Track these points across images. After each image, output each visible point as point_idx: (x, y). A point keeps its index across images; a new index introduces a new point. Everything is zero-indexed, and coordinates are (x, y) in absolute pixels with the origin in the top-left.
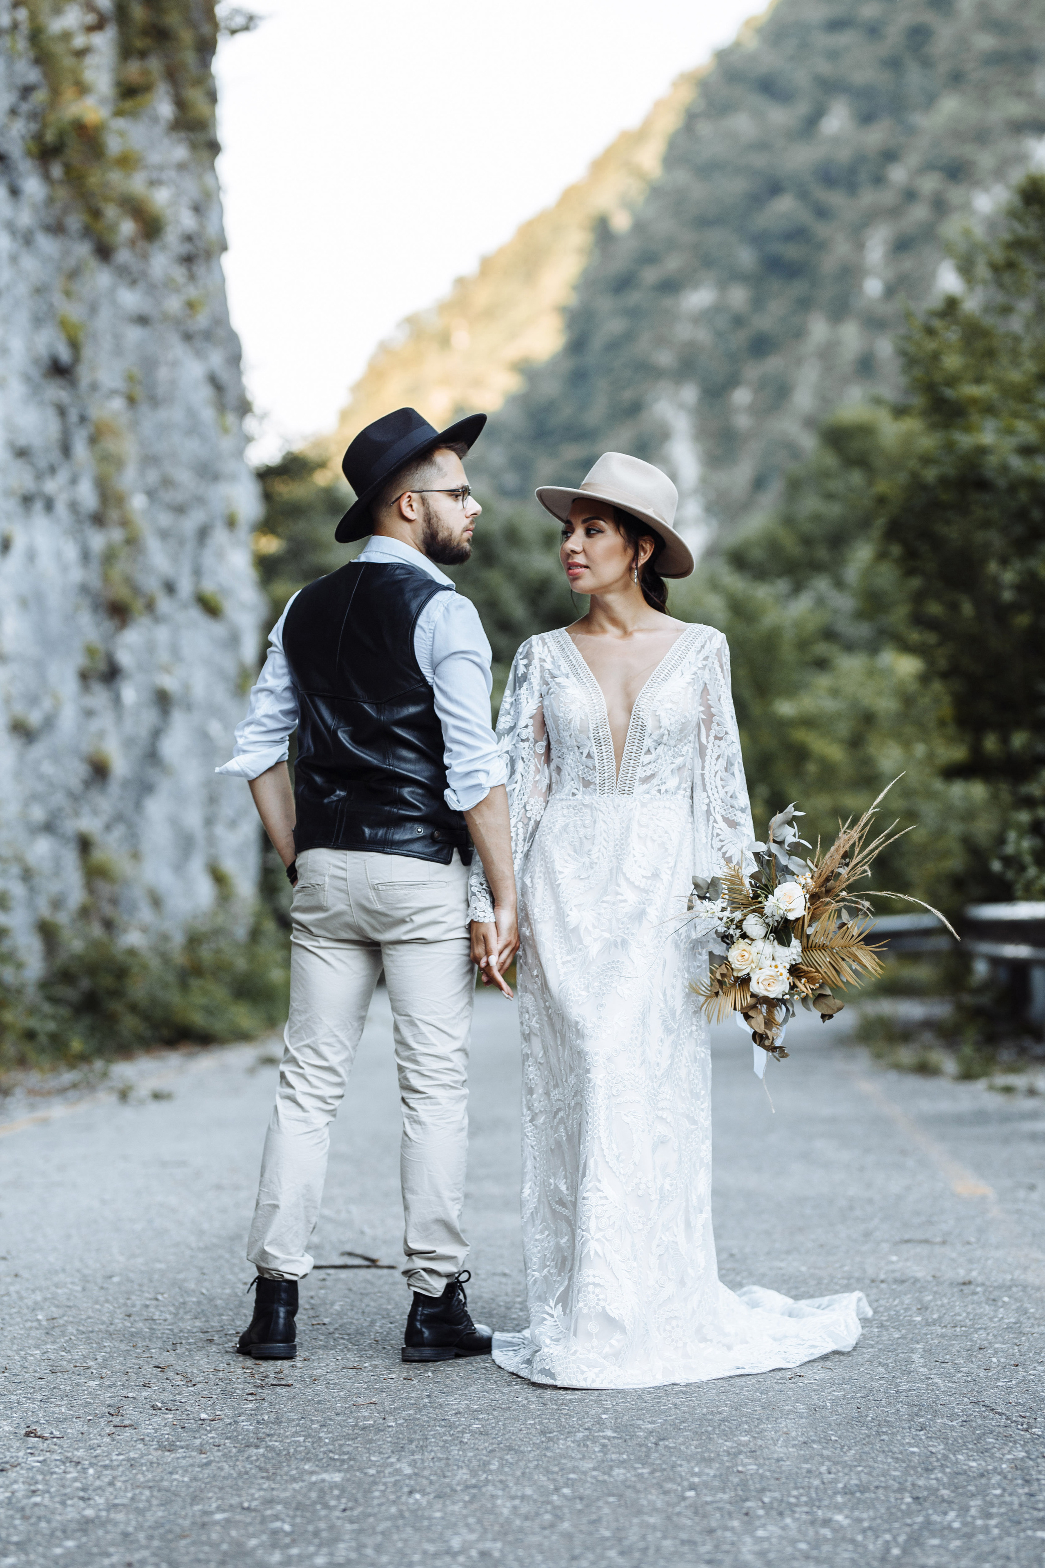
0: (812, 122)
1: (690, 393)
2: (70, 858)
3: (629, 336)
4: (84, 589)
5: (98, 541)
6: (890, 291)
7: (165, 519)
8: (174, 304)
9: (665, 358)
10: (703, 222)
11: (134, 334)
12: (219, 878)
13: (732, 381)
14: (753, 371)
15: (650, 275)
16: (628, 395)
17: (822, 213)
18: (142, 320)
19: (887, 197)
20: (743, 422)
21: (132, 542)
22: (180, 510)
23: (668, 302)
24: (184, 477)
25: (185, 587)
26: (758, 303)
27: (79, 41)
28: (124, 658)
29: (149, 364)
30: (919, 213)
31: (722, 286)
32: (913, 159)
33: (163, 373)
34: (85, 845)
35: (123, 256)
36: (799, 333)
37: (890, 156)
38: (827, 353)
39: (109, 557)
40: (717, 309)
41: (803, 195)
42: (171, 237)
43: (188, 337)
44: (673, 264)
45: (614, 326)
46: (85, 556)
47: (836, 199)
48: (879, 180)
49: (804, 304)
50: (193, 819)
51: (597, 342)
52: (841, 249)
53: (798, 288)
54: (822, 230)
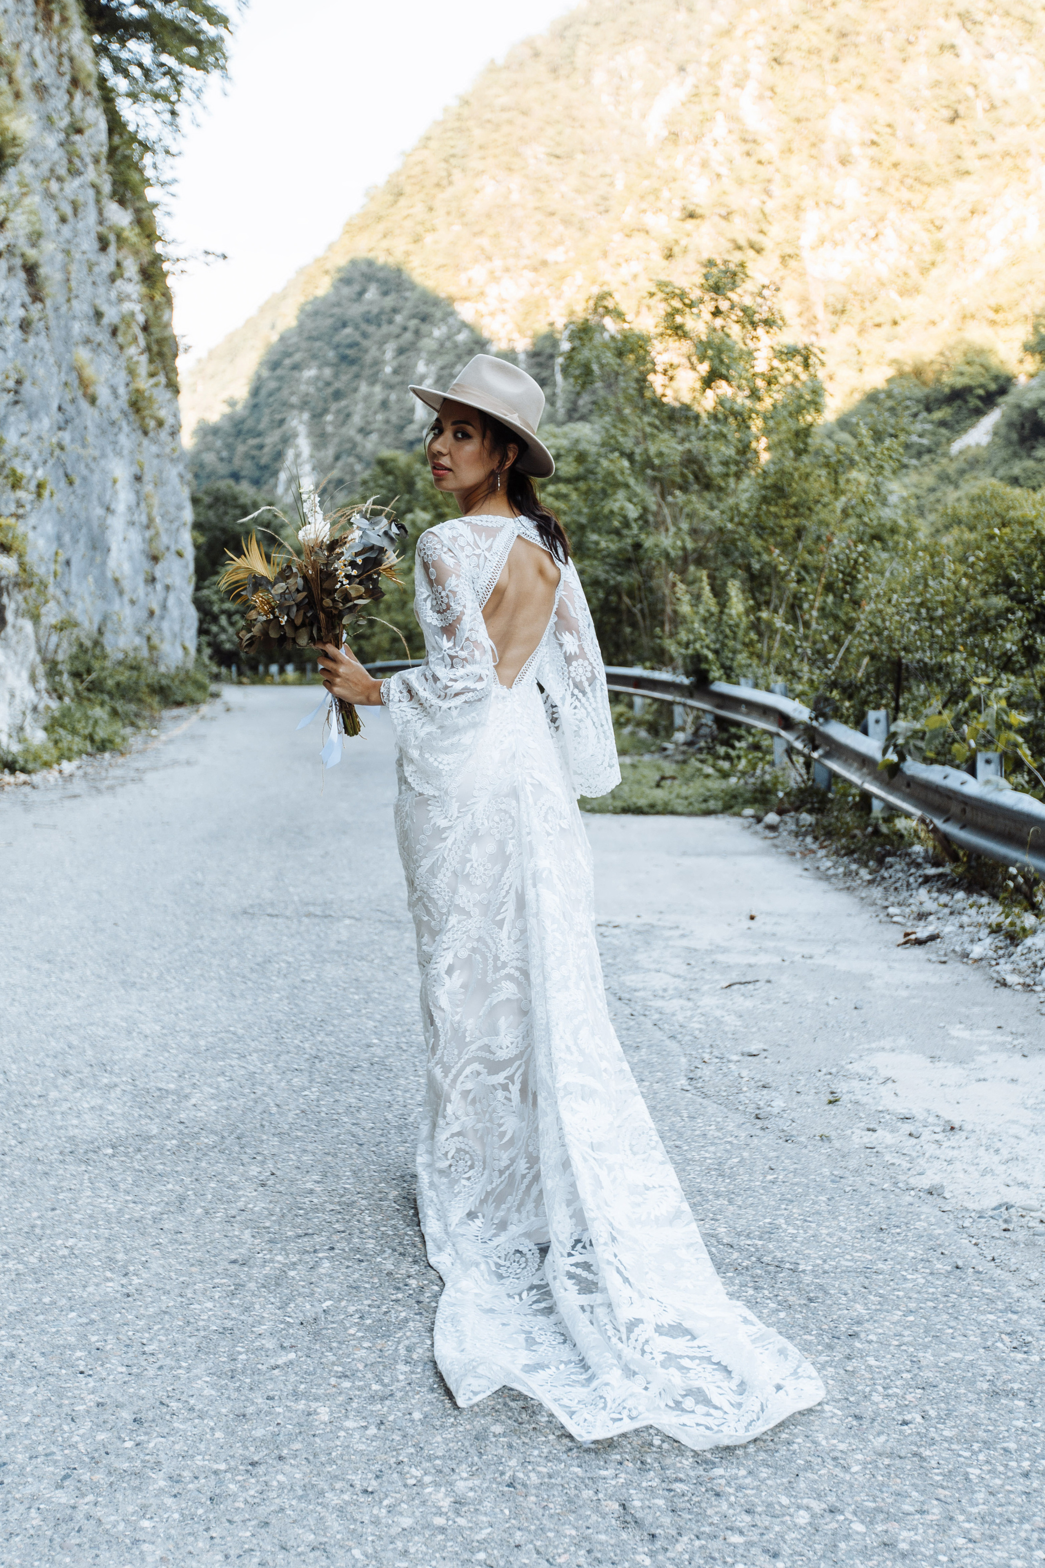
0: (361, 293)
1: (306, 416)
2: (144, 642)
3: (279, 389)
4: (143, 552)
5: (148, 534)
6: (395, 372)
7: (167, 525)
8: (168, 450)
9: (294, 400)
10: (311, 338)
11: (155, 462)
12: (185, 648)
13: (325, 411)
14: (334, 407)
15: (288, 362)
16: (278, 417)
17: (365, 335)
18: (158, 456)
19: (394, 329)
20: (330, 429)
21: (157, 534)
22: (171, 522)
23: (296, 374)
24: (172, 510)
25: (173, 548)
26: (336, 375)
27: (135, 358)
28: (158, 575)
29: (161, 472)
30: (408, 336)
31: (320, 368)
32: (405, 312)
33: (164, 475)
34: (149, 639)
35: (151, 434)
36: (355, 390)
37: (395, 311)
38: (367, 398)
39: (151, 540)
40: (317, 378)
41: (357, 327)
42: (167, 426)
43: (172, 460)
44: (298, 357)
45: (273, 385)
46: (144, 540)
47: (371, 329)
48: (390, 322)
49: (357, 376)
50: (177, 628)
51: (264, 392)
52: (373, 352)
53: (355, 369)
54: (365, 343)
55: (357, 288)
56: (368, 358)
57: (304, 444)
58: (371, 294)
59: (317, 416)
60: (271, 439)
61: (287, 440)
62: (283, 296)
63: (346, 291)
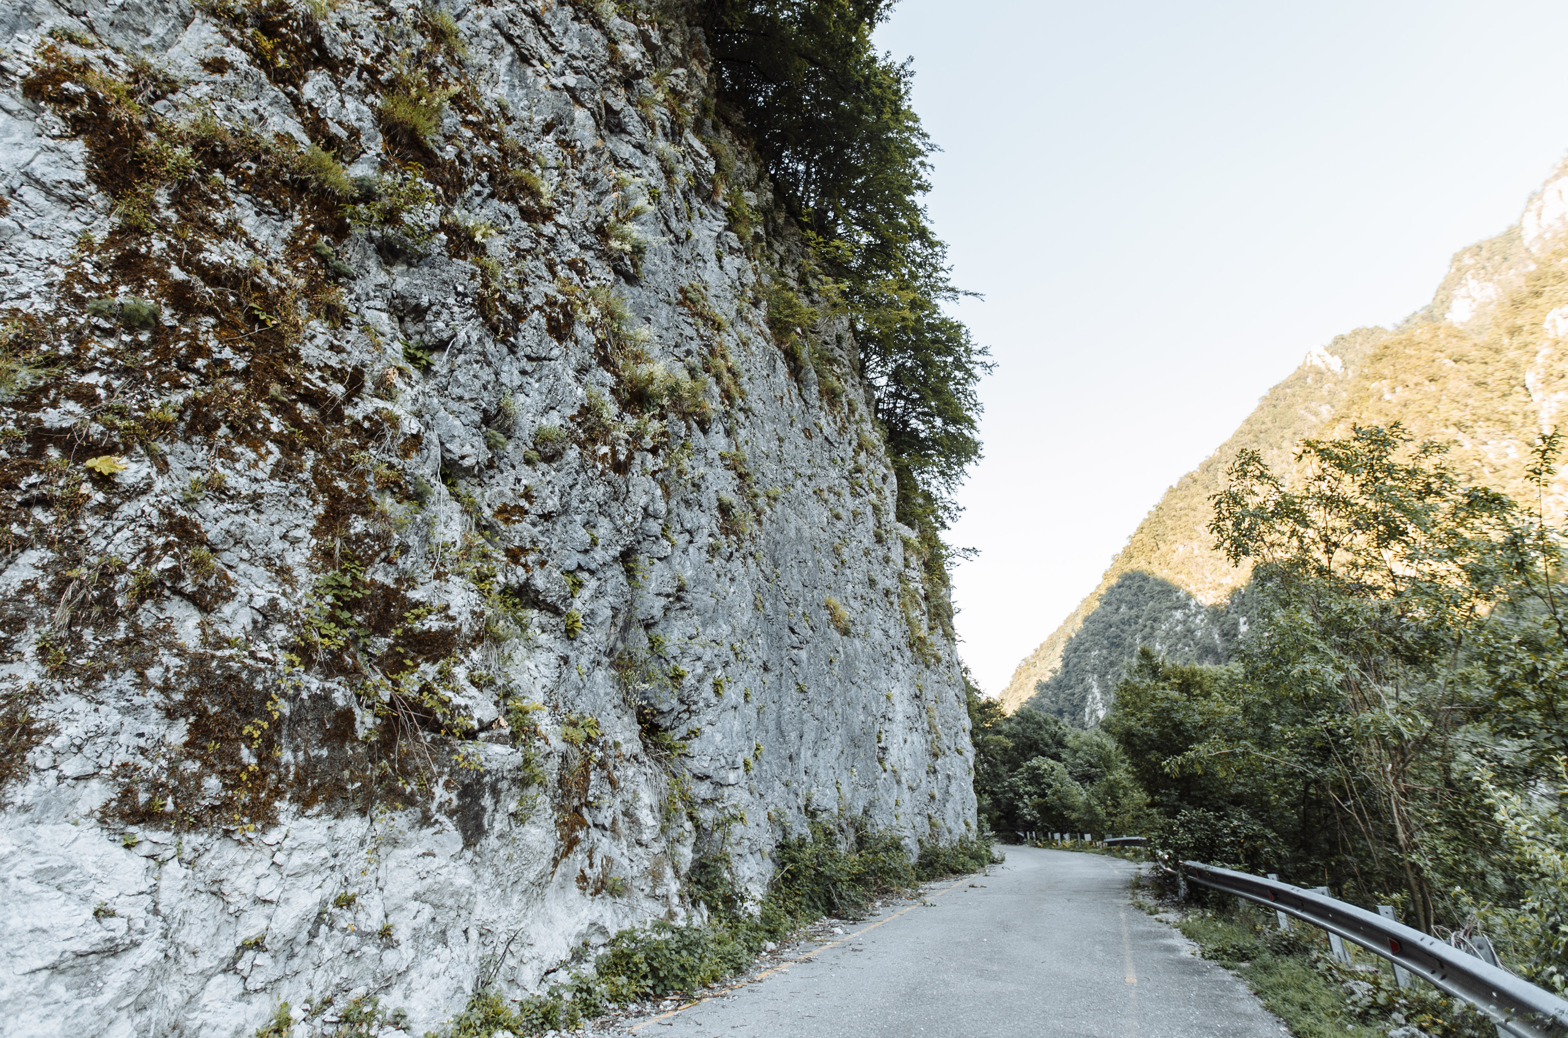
1: (1096, 676)
2: (926, 821)
3: (1078, 662)
4: (926, 750)
7: (947, 730)
9: (1088, 667)
10: (1093, 634)
11: (934, 685)
12: (967, 824)
14: (1110, 670)
15: (1082, 647)
16: (1080, 677)
18: (937, 681)
20: (1110, 682)
21: (938, 737)
22: (952, 728)
23: (1087, 654)
24: (952, 719)
25: (953, 747)
26: (1110, 653)
27: (919, 618)
28: (938, 767)
31: (1100, 649)
34: (930, 817)
35: (932, 667)
36: (1121, 661)
37: (1138, 616)
40: (1099, 655)
41: (1117, 627)
42: (944, 661)
44: (1087, 644)
45: (1075, 660)
46: (927, 741)
51: (1071, 664)
55: (1114, 606)
56: (1127, 643)
57: (1096, 692)
58: (1123, 609)
59: (1102, 676)
60: (1078, 689)
61: (1087, 690)
62: (1076, 614)
63: (1109, 608)
